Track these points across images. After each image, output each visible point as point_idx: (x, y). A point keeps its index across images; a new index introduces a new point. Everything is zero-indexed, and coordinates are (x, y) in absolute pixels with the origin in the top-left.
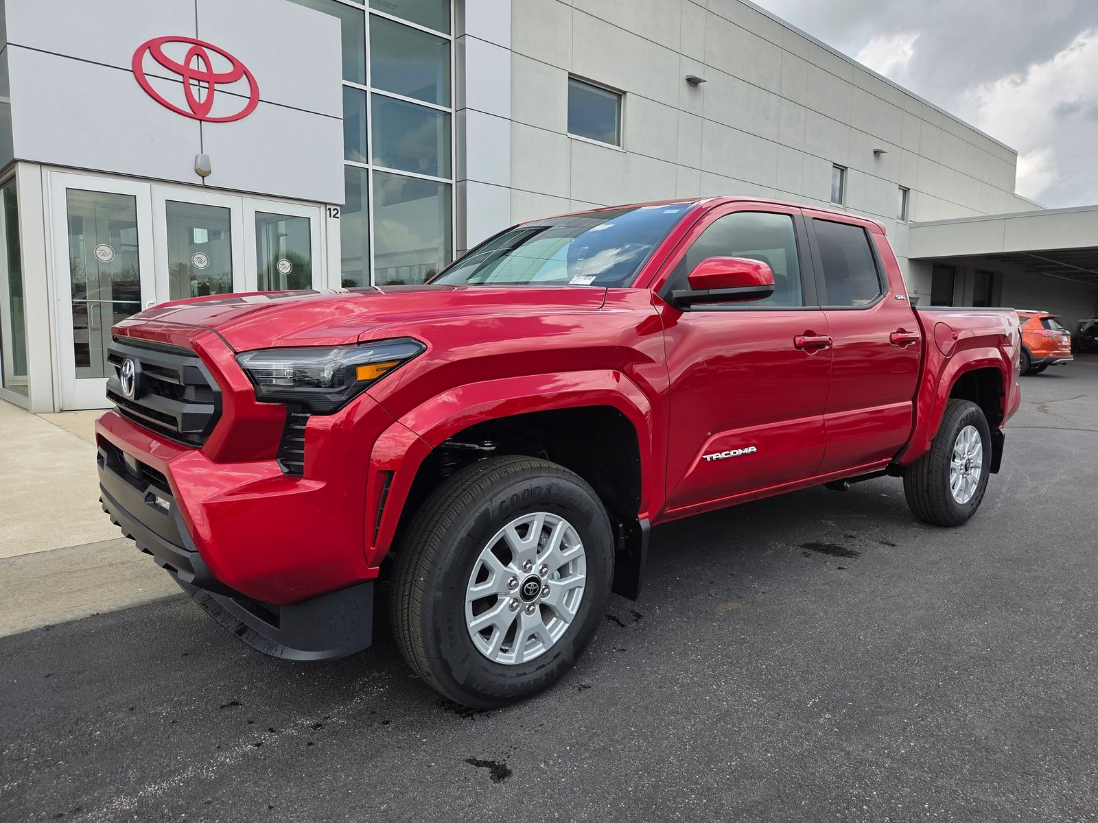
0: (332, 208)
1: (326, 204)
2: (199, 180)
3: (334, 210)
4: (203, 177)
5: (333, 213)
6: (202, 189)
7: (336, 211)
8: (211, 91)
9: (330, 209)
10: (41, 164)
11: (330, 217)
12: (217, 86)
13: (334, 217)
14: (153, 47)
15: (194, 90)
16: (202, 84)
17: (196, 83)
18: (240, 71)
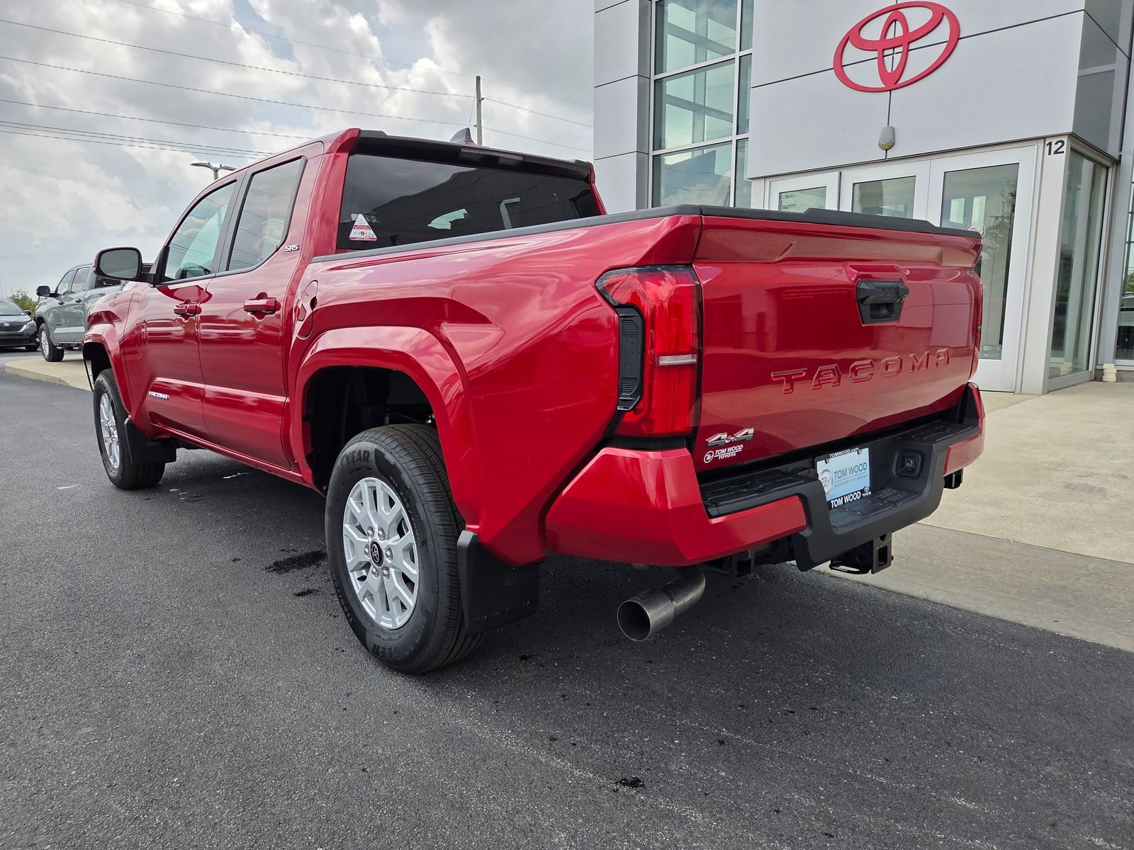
0: (1054, 141)
1: (1044, 138)
2: (881, 155)
3: (1056, 143)
4: (887, 151)
5: (1054, 148)
6: (884, 164)
7: (1060, 144)
8: (906, 52)
9: (1050, 144)
10: (765, 177)
11: (1050, 154)
12: (912, 46)
13: (1056, 152)
14: (853, 37)
15: (888, 60)
16: (897, 50)
17: (891, 51)
18: (940, 13)
